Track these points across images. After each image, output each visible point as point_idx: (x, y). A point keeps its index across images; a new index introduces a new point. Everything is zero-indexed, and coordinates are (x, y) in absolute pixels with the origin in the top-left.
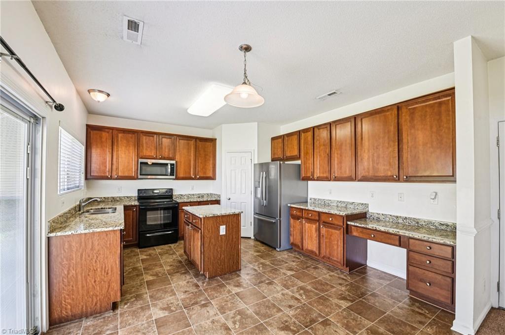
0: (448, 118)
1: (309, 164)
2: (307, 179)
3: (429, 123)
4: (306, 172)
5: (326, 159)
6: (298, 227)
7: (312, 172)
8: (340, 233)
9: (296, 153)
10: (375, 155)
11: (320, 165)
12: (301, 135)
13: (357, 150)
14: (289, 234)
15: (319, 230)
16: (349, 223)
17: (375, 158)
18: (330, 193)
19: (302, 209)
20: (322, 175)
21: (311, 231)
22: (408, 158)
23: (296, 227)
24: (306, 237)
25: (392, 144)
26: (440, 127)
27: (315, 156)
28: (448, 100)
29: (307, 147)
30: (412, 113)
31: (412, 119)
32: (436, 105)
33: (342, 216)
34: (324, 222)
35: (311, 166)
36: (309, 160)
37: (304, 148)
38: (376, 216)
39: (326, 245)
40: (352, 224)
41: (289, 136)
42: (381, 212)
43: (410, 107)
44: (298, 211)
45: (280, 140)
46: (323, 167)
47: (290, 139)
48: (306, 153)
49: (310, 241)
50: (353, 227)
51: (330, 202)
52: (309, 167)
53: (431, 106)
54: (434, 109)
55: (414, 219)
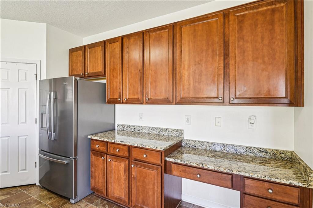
0: (281, 28)
1: (116, 82)
2: (114, 102)
3: (260, 34)
4: (113, 93)
5: (138, 77)
6: (101, 166)
7: (120, 93)
8: (157, 174)
9: (100, 69)
10: (197, 71)
11: (131, 85)
12: (106, 46)
13: (175, 66)
14: (90, 175)
15: (129, 170)
16: (168, 159)
17: (197, 76)
18: (141, 118)
19: (107, 142)
20: (132, 97)
21: (119, 171)
22: (235, 75)
23: (99, 166)
24: (112, 178)
25: (217, 58)
26: (272, 39)
27: (124, 73)
28: (283, 7)
29: (114, 62)
30: (241, 21)
31: (241, 29)
32: (269, 12)
33: (159, 151)
34: (136, 160)
35: (119, 86)
36: (117, 78)
37: (110, 62)
38: (192, 144)
39: (138, 190)
40: (172, 160)
41: (91, 48)
42: (197, 139)
43: (238, 14)
44: (101, 144)
45: (81, 52)
46: (134, 86)
47: (94, 51)
48: (113, 70)
49: (117, 185)
50: (173, 165)
51: (140, 129)
52: (117, 86)
53: (263, 14)
54: (266, 18)
55: (233, 145)
